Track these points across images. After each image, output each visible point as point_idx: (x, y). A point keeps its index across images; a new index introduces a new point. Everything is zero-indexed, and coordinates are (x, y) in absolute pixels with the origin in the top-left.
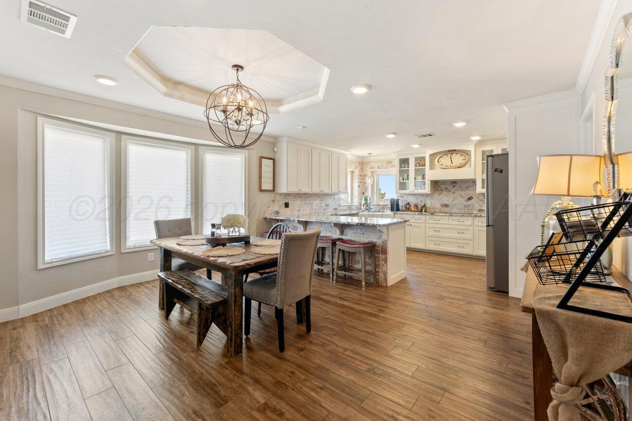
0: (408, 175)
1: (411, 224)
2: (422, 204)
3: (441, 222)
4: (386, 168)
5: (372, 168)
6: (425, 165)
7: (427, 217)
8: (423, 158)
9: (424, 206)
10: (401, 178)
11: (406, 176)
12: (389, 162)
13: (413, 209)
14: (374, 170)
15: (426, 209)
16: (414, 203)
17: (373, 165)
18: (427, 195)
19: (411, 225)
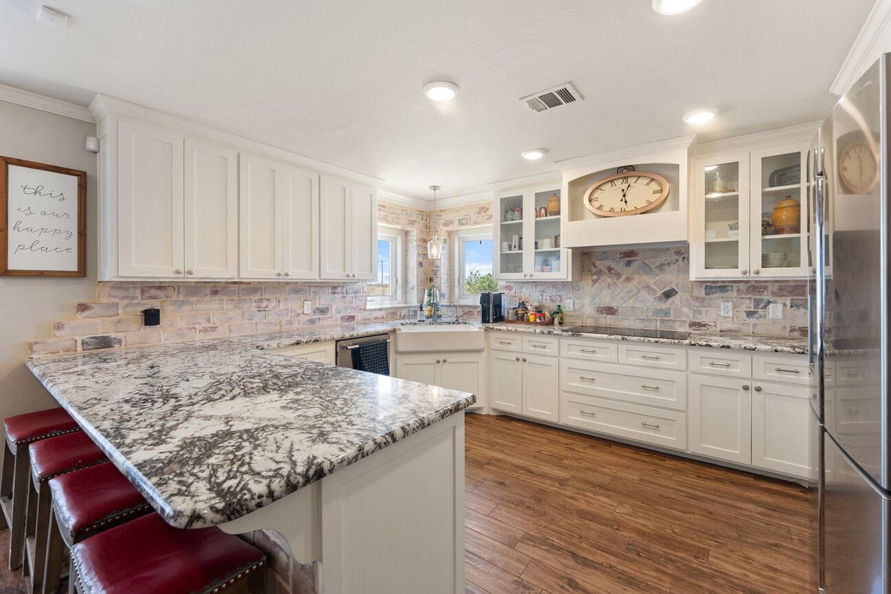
0: (521, 238)
1: (524, 356)
2: (554, 307)
3: (598, 356)
4: (475, 223)
5: (447, 224)
6: (558, 213)
7: (565, 342)
8: (556, 194)
9: (559, 311)
10: (505, 244)
11: (515, 238)
12: (483, 209)
13: (532, 319)
14: (450, 228)
15: (561, 319)
16: (536, 304)
17: (449, 217)
18: (564, 284)
19: (524, 360)
